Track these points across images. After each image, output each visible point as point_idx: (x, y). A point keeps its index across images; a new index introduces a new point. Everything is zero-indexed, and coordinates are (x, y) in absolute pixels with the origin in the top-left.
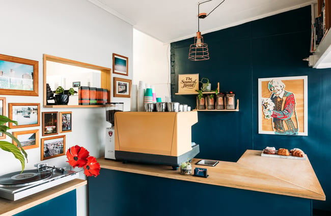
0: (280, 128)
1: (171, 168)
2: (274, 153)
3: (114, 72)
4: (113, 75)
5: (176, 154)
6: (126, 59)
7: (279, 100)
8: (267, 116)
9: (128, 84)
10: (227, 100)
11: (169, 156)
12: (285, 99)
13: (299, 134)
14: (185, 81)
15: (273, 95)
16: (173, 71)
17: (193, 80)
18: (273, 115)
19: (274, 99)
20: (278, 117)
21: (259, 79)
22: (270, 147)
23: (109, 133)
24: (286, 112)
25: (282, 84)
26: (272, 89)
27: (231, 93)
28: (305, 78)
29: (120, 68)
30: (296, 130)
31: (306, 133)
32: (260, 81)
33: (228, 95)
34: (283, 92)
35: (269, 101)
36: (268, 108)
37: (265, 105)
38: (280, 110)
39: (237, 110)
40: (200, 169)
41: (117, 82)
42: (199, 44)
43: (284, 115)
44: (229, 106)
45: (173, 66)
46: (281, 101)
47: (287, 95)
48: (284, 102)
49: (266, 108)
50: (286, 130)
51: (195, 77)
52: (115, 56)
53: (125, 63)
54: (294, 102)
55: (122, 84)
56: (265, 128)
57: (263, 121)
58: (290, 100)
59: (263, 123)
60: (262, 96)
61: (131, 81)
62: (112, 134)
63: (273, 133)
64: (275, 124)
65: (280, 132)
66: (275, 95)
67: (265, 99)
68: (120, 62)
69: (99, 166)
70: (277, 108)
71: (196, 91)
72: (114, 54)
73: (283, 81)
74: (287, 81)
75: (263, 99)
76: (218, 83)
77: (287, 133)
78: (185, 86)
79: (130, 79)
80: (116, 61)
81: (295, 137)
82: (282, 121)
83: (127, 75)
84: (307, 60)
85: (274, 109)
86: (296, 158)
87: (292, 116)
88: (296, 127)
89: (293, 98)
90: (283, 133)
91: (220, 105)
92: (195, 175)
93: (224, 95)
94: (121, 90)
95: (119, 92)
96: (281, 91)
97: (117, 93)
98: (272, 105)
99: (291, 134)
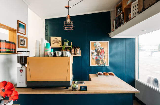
0: (99, 64)
1: (65, 88)
2: (103, 74)
3: (18, 32)
4: (18, 34)
5: (70, 80)
6: (24, 25)
7: (98, 51)
8: (94, 58)
9: (25, 40)
10: (77, 51)
11: (65, 81)
12: (100, 50)
13: (106, 65)
14: (54, 40)
15: (96, 48)
16: (47, 35)
17: (59, 40)
18: (96, 57)
19: (96, 51)
20: (98, 58)
21: (90, 41)
22: (99, 72)
23: (20, 71)
24: (101, 56)
25: (100, 44)
26: (96, 46)
27: (78, 47)
28: (108, 42)
29: (21, 30)
30: (105, 64)
31: (108, 65)
32: (91, 42)
33: (77, 48)
34: (100, 47)
35: (94, 51)
36: (94, 55)
37: (93, 53)
38: (99, 55)
39: (81, 56)
40: (83, 86)
41: (20, 38)
42: (69, 21)
43: (100, 57)
44: (78, 53)
45: (46, 32)
46: (99, 51)
47: (101, 49)
48: (100, 52)
49: (93, 54)
50: (101, 64)
51: (60, 39)
52: (19, 22)
53: (24, 27)
54: (104, 52)
55: (23, 40)
56: (93, 63)
57: (92, 60)
58: (103, 51)
59: (92, 61)
60: (92, 49)
61: (27, 38)
62: (22, 71)
63: (96, 66)
64: (97, 62)
65: (98, 65)
66: (97, 49)
67: (93, 50)
68: (21, 26)
69: (17, 93)
70: (98, 54)
71: (60, 46)
72: (18, 21)
73: (100, 43)
74: (101, 43)
75: (92, 50)
76: (71, 42)
77: (101, 66)
78: (54, 43)
79: (27, 37)
80: (19, 25)
81: (104, 67)
82: (99, 60)
83: (25, 34)
84: (109, 34)
85: (96, 55)
86: (112, 76)
87: (103, 58)
88: (105, 63)
89: (104, 50)
90: (100, 65)
91: (73, 53)
92: (80, 90)
93: (74, 48)
94: (22, 43)
95: (21, 45)
96: (99, 47)
97: (20, 45)
98: (95, 53)
99: (103, 66)
